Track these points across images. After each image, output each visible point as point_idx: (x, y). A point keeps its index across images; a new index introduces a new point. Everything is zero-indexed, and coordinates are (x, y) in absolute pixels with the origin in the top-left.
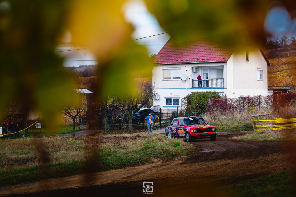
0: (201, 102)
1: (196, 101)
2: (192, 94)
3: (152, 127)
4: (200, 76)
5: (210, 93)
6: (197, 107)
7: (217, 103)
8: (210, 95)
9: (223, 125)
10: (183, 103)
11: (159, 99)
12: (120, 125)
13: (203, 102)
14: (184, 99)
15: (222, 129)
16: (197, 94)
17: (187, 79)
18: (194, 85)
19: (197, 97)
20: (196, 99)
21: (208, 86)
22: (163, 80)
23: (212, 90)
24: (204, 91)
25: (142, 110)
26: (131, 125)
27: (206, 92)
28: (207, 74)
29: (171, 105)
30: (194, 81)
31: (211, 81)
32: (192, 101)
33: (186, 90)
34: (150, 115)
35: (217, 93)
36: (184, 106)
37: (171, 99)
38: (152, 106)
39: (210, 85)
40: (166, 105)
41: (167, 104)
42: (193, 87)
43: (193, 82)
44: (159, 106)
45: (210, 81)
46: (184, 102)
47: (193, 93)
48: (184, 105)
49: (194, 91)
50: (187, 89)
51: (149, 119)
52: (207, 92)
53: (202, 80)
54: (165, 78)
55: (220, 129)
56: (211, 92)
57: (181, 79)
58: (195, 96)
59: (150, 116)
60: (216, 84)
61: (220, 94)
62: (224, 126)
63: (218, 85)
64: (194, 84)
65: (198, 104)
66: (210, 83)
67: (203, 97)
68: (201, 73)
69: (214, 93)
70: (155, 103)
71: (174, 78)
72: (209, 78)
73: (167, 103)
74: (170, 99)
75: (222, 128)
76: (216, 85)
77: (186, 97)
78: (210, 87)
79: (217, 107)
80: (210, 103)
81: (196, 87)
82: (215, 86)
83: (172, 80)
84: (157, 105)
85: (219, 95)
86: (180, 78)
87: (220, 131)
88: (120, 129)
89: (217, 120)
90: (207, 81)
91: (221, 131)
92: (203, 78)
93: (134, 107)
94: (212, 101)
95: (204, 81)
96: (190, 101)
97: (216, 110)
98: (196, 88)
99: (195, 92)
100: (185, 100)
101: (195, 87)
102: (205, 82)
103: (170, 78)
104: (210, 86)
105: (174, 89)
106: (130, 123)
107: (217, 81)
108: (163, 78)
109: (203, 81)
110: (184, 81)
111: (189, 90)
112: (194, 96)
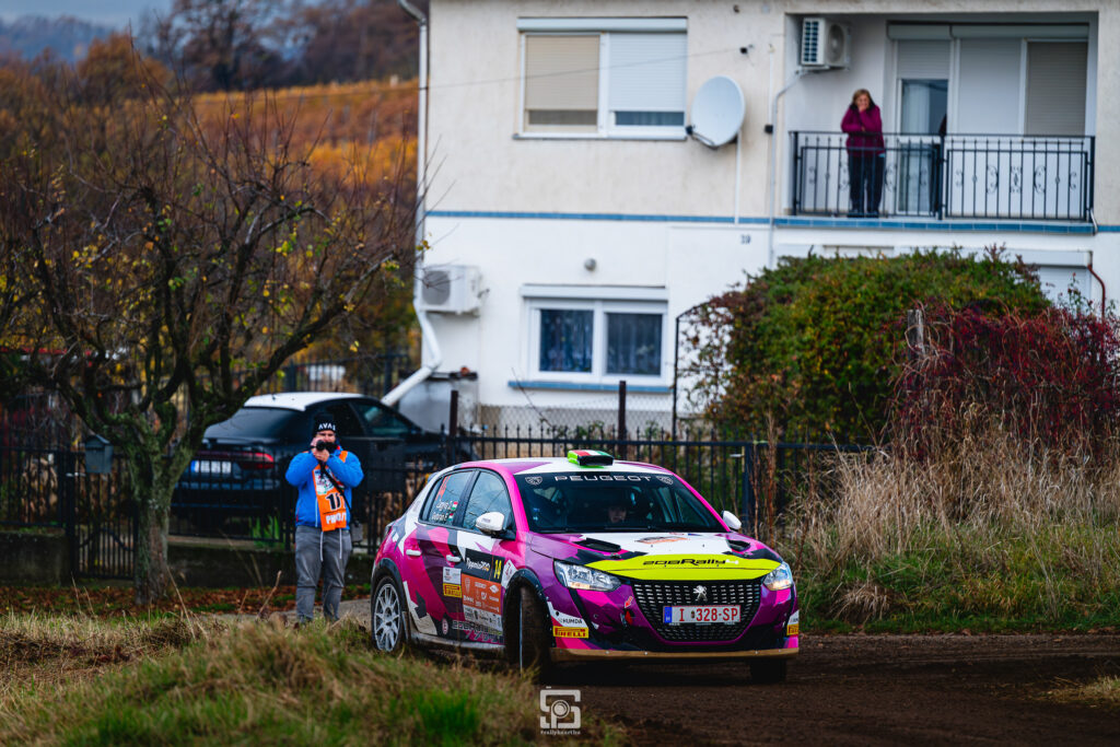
0: (858, 352)
1: (811, 343)
2: (783, 271)
3: (339, 558)
4: (873, 110)
5: (953, 265)
6: (816, 390)
7: (995, 356)
8: (947, 283)
9: (1030, 570)
10: (694, 356)
11: (471, 316)
12: (71, 542)
13: (880, 352)
14: (702, 312)
15: (1017, 610)
16: (828, 275)
17: (744, 126)
18: (809, 188)
19: (823, 299)
20: (817, 320)
21: (937, 205)
22: (517, 138)
23: (974, 246)
24: (902, 244)
25: (301, 407)
26: (166, 539)
27: (917, 255)
28: (938, 89)
29: (586, 367)
30: (811, 154)
31: (969, 156)
32: (777, 334)
33: (731, 235)
34: (321, 446)
35: (1020, 267)
36: (699, 385)
37: (590, 314)
38: (405, 375)
39: (956, 191)
40: (537, 375)
41: (546, 363)
42: (796, 206)
43: (798, 158)
44: (473, 376)
45: (957, 156)
46: (703, 342)
47: (795, 262)
48: (694, 368)
49: (802, 243)
50: (744, 220)
51: (307, 484)
52: (925, 261)
53: (881, 143)
54: (537, 117)
55: (995, 610)
56: (964, 255)
57: (690, 130)
58: (809, 291)
59: (325, 455)
60: (1016, 181)
61: (1044, 277)
62: (1041, 573)
63: (1039, 197)
64: (810, 175)
65: (834, 371)
66: (957, 178)
67: (879, 304)
68: (877, 79)
69: (992, 268)
70: (438, 350)
71: (624, 118)
72: (950, 129)
73: (552, 354)
74: (581, 313)
75: (1015, 590)
76: (1016, 196)
77: (717, 302)
78: (956, 209)
79: (986, 391)
80: (929, 354)
81: (827, 213)
82: (1004, 204)
83: (603, 133)
84: (457, 369)
85: (1037, 293)
86: (676, 118)
87: (1004, 620)
88: (72, 574)
89: (978, 522)
90: (937, 158)
91: (1011, 629)
92: (899, 125)
93: (201, 373)
94: (944, 329)
95: (906, 151)
96: (757, 337)
97: (979, 426)
98: (824, 217)
99: (811, 258)
100: (706, 321)
101: (821, 206)
102: (918, 167)
103: (589, 117)
104: (960, 201)
105: (619, 218)
106: (151, 518)
107: (1028, 157)
108: (521, 117)
109: (891, 159)
110: (714, 148)
111: (760, 234)
112: (795, 287)
